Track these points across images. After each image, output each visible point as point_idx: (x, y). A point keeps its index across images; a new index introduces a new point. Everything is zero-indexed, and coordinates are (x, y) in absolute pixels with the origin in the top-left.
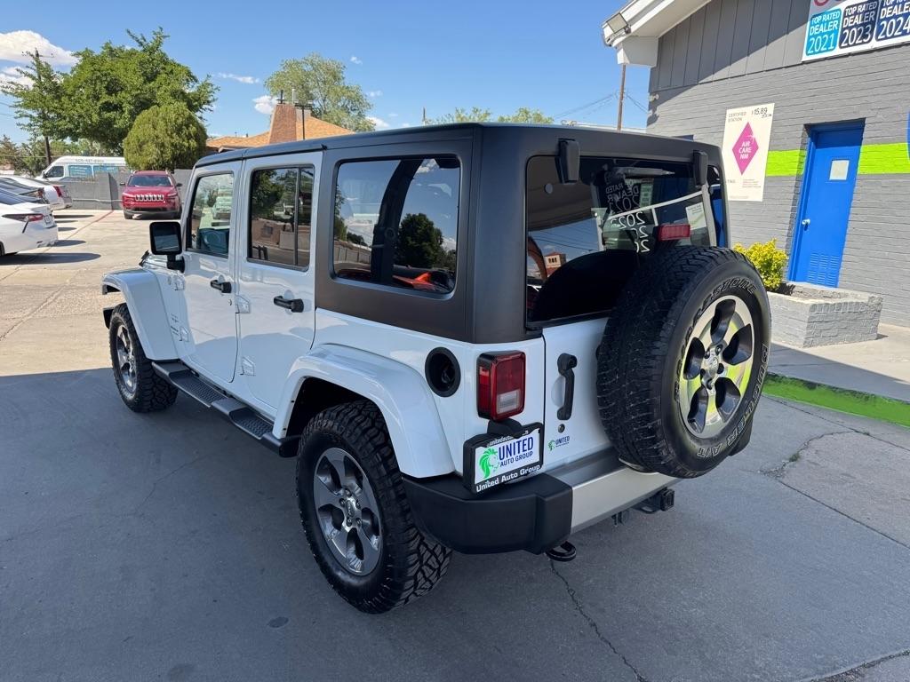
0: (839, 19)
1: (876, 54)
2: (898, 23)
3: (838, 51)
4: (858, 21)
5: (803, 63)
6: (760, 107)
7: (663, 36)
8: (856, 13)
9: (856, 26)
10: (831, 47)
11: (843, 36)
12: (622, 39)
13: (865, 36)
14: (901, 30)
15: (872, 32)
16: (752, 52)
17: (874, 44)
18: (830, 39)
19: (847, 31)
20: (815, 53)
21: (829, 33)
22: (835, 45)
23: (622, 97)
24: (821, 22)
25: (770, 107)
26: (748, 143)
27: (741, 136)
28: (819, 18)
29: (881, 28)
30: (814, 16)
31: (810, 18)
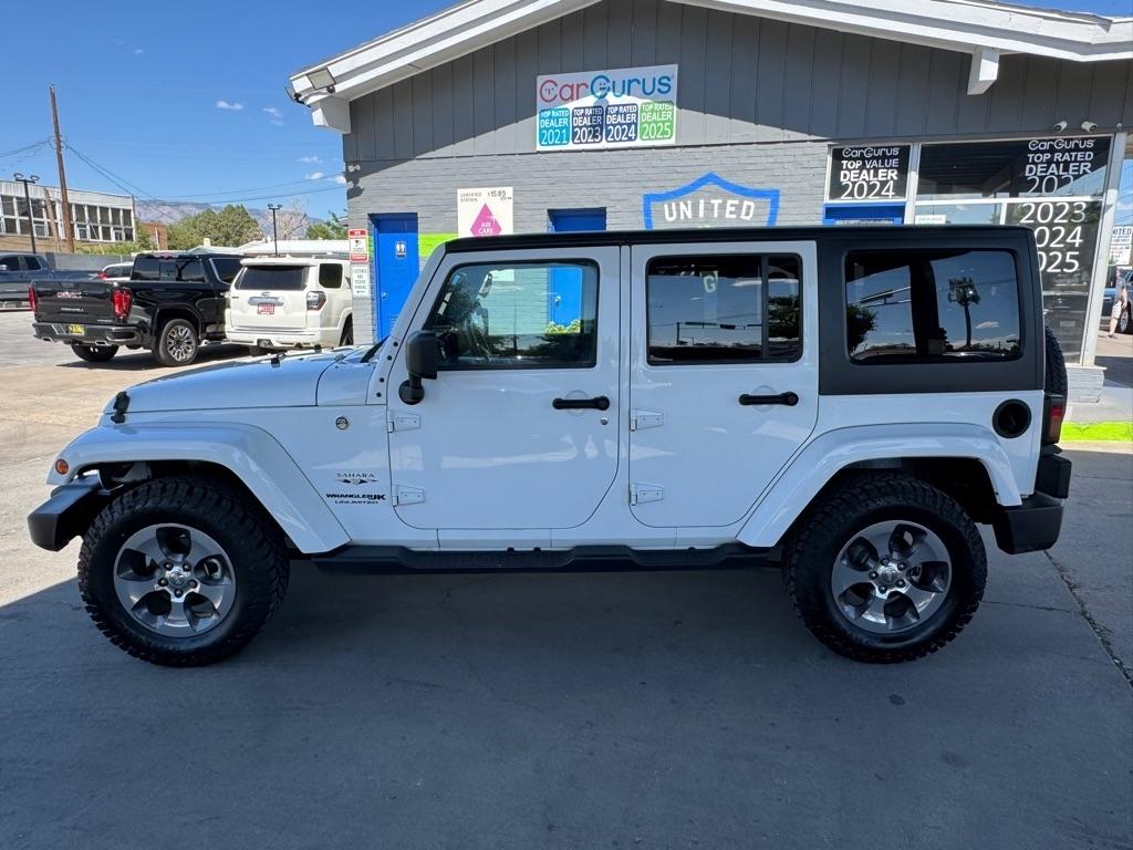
0: (568, 117)
1: (606, 153)
2: (623, 130)
3: (571, 146)
4: (587, 122)
5: (538, 152)
6: (497, 189)
7: (354, 101)
8: (583, 115)
9: (585, 126)
10: (565, 142)
11: (575, 134)
12: (320, 97)
13: (595, 137)
14: (627, 136)
15: (601, 134)
16: (479, 135)
17: (604, 144)
18: (562, 134)
19: (577, 129)
20: (548, 145)
21: (561, 129)
22: (568, 140)
23: (59, 148)
24: (550, 117)
25: (509, 191)
26: (489, 224)
27: (479, 217)
28: (548, 113)
29: (608, 132)
30: (543, 111)
31: (538, 111)
